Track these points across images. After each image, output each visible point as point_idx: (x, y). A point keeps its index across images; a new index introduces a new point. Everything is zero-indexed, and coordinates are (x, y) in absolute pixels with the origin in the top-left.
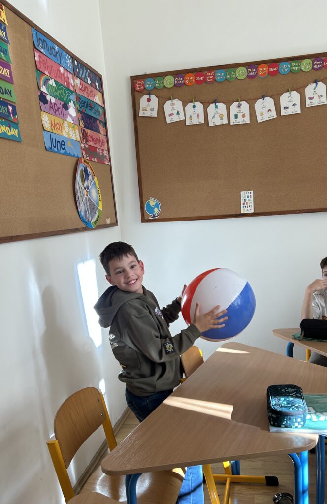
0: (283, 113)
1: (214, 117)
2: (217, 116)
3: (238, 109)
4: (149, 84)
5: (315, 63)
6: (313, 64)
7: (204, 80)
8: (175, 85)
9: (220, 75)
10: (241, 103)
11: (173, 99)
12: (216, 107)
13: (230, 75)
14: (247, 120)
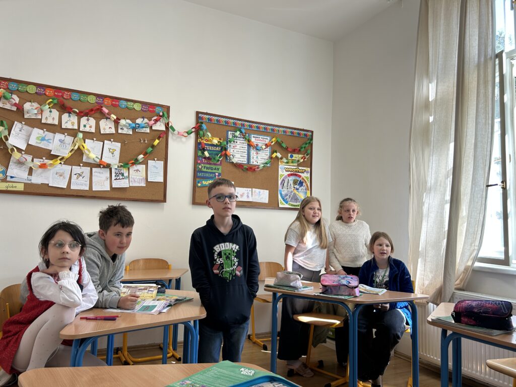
0: (120, 131)
1: (67, 122)
2: (69, 123)
3: (87, 122)
4: (13, 86)
5: (143, 107)
6: (142, 107)
7: (62, 96)
8: (36, 93)
9: (75, 96)
10: (89, 118)
11: (33, 102)
12: (69, 116)
13: (82, 98)
14: (93, 130)
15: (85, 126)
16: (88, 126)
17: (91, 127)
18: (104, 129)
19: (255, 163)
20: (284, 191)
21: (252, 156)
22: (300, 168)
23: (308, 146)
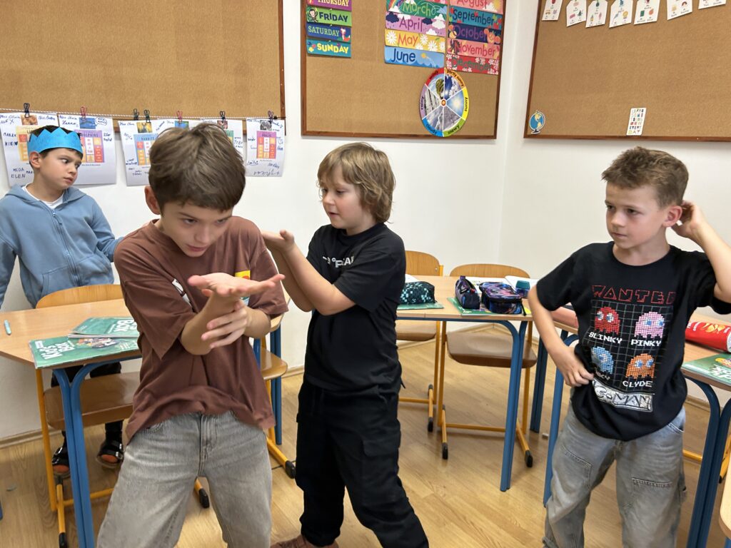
0: (701, 5)
1: (617, 15)
2: (621, 15)
3: (646, 4)
12: (621, 3)
14: (655, 18)
15: (642, 14)
16: (647, 12)
17: (651, 12)
18: (674, 9)
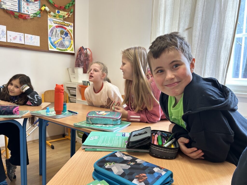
19: (26, 12)
20: (53, 38)
21: (23, 6)
22: (66, 22)
23: (71, 6)
